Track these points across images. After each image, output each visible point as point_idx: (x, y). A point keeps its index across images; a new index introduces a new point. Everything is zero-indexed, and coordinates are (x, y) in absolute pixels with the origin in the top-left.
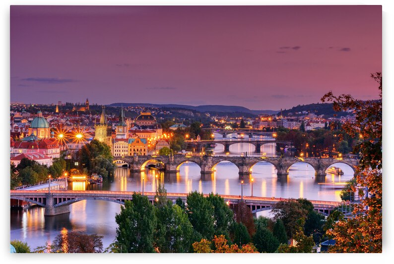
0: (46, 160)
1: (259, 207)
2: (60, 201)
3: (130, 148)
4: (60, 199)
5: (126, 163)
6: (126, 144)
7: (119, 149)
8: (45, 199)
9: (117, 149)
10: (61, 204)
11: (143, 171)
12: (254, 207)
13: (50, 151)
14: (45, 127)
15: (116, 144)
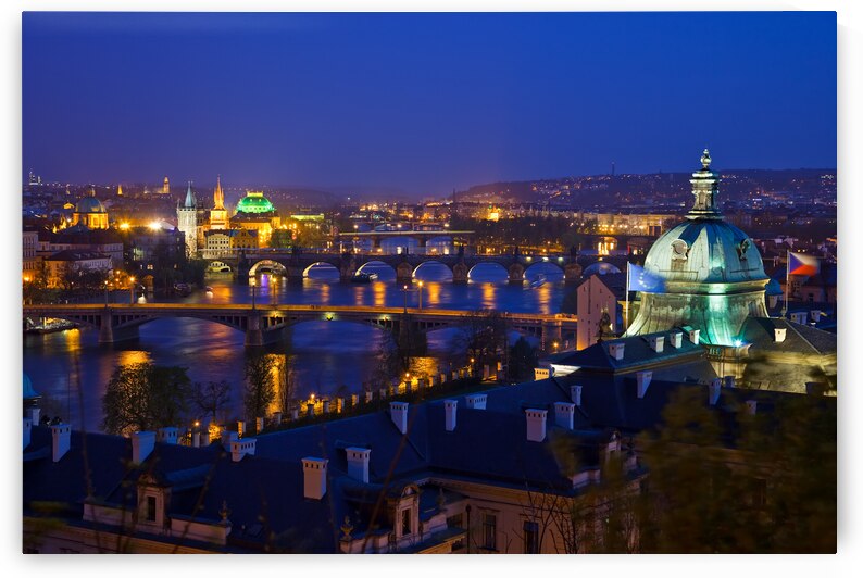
0: (102, 260)
1: (430, 325)
2: (124, 320)
3: (232, 243)
4: (123, 317)
5: (226, 267)
6: (226, 238)
7: (215, 245)
8: (99, 318)
9: (211, 245)
10: (124, 325)
11: (252, 277)
12: (423, 324)
13: (107, 247)
14: (99, 212)
15: (210, 238)
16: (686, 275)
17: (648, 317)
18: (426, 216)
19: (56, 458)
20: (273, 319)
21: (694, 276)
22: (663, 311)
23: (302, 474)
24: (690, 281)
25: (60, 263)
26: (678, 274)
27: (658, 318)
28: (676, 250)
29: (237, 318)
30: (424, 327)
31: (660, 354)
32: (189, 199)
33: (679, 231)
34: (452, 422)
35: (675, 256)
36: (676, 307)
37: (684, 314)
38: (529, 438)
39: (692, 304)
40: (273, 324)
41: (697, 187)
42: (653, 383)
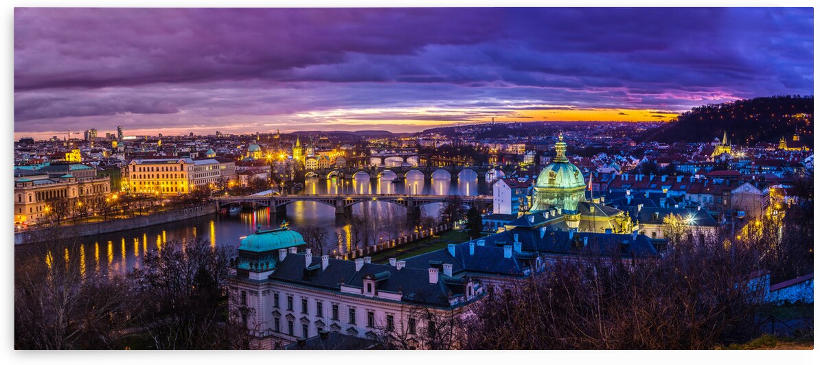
2: (280, 203)
3: (317, 163)
4: (280, 201)
5: (316, 174)
6: (314, 160)
7: (310, 164)
8: (269, 202)
9: (308, 164)
11: (328, 179)
13: (264, 168)
14: (258, 151)
15: (308, 161)
16: (555, 185)
17: (539, 204)
18: (404, 145)
19: (324, 268)
20: (348, 201)
21: (558, 186)
22: (546, 201)
23: (429, 274)
24: (556, 187)
25: (246, 176)
26: (552, 185)
27: (544, 204)
28: (551, 175)
29: (331, 201)
30: (418, 203)
31: (547, 220)
32: (298, 144)
33: (551, 167)
34: (472, 252)
35: (550, 178)
36: (551, 199)
37: (555, 202)
38: (505, 257)
39: (558, 197)
40: (348, 203)
41: (558, 148)
42: (546, 232)
